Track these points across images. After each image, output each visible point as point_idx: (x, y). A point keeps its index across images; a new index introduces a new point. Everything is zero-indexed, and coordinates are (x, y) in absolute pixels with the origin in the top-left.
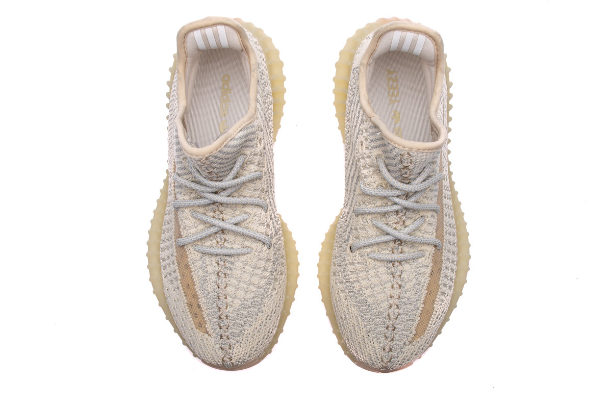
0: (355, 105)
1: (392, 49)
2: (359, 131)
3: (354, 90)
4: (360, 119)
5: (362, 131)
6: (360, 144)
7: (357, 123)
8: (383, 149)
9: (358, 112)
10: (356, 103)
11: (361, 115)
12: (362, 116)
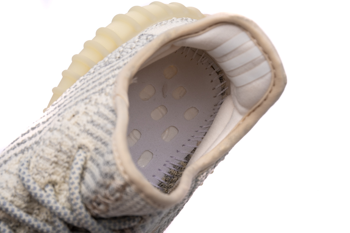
0: (112, 69)
1: (210, 53)
2: (86, 98)
3: (124, 53)
4: (101, 87)
5: (90, 101)
6: (73, 113)
7: (92, 88)
8: (98, 146)
9: (107, 77)
10: (115, 67)
11: (108, 83)
12: (107, 86)
